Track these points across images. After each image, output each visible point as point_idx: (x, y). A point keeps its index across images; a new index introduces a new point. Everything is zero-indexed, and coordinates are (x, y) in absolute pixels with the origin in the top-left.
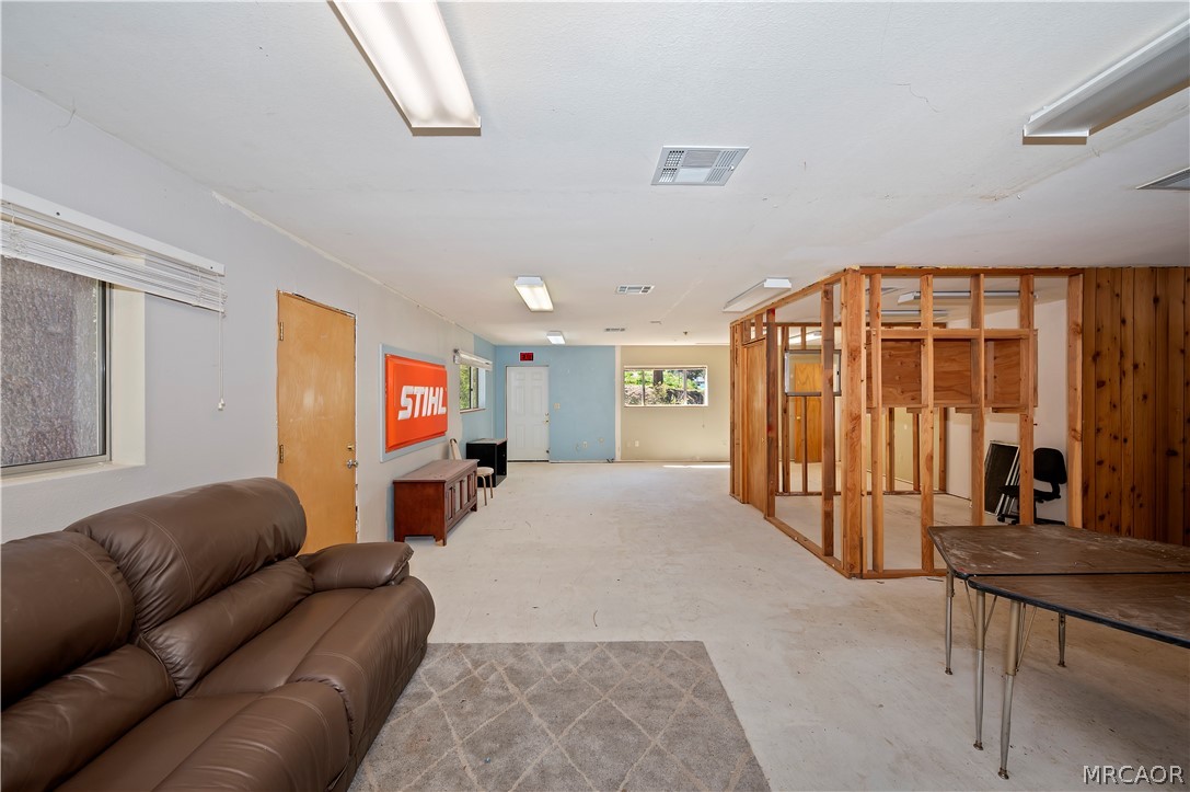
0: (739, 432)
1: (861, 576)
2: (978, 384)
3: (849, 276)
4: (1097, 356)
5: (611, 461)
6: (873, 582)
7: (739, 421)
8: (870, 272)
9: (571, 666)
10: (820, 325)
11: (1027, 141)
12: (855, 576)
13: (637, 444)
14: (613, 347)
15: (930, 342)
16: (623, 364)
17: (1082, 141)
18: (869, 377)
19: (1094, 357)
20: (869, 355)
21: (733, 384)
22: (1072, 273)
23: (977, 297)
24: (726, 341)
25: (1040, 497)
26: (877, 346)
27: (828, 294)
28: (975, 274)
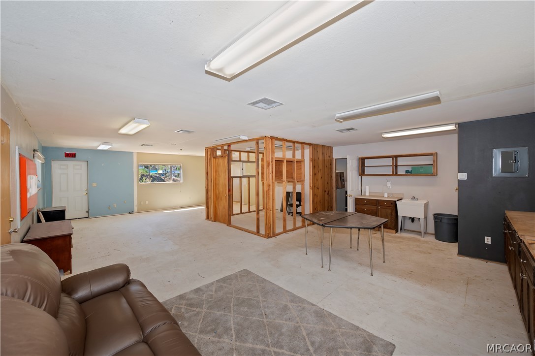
0: (211, 193)
1: (271, 237)
2: (294, 174)
3: (267, 139)
4: (315, 167)
5: (132, 212)
6: (274, 238)
7: (211, 188)
8: (272, 138)
9: (211, 293)
10: (255, 153)
11: (336, 120)
12: (269, 237)
13: (147, 202)
14: (132, 153)
15: (285, 161)
16: (138, 162)
17: (341, 122)
18: (272, 172)
19: (314, 167)
20: (272, 165)
21: (207, 173)
22: (310, 144)
23: (294, 149)
24: (203, 154)
25: (298, 206)
26: (274, 162)
27: (257, 143)
28: (294, 142)
